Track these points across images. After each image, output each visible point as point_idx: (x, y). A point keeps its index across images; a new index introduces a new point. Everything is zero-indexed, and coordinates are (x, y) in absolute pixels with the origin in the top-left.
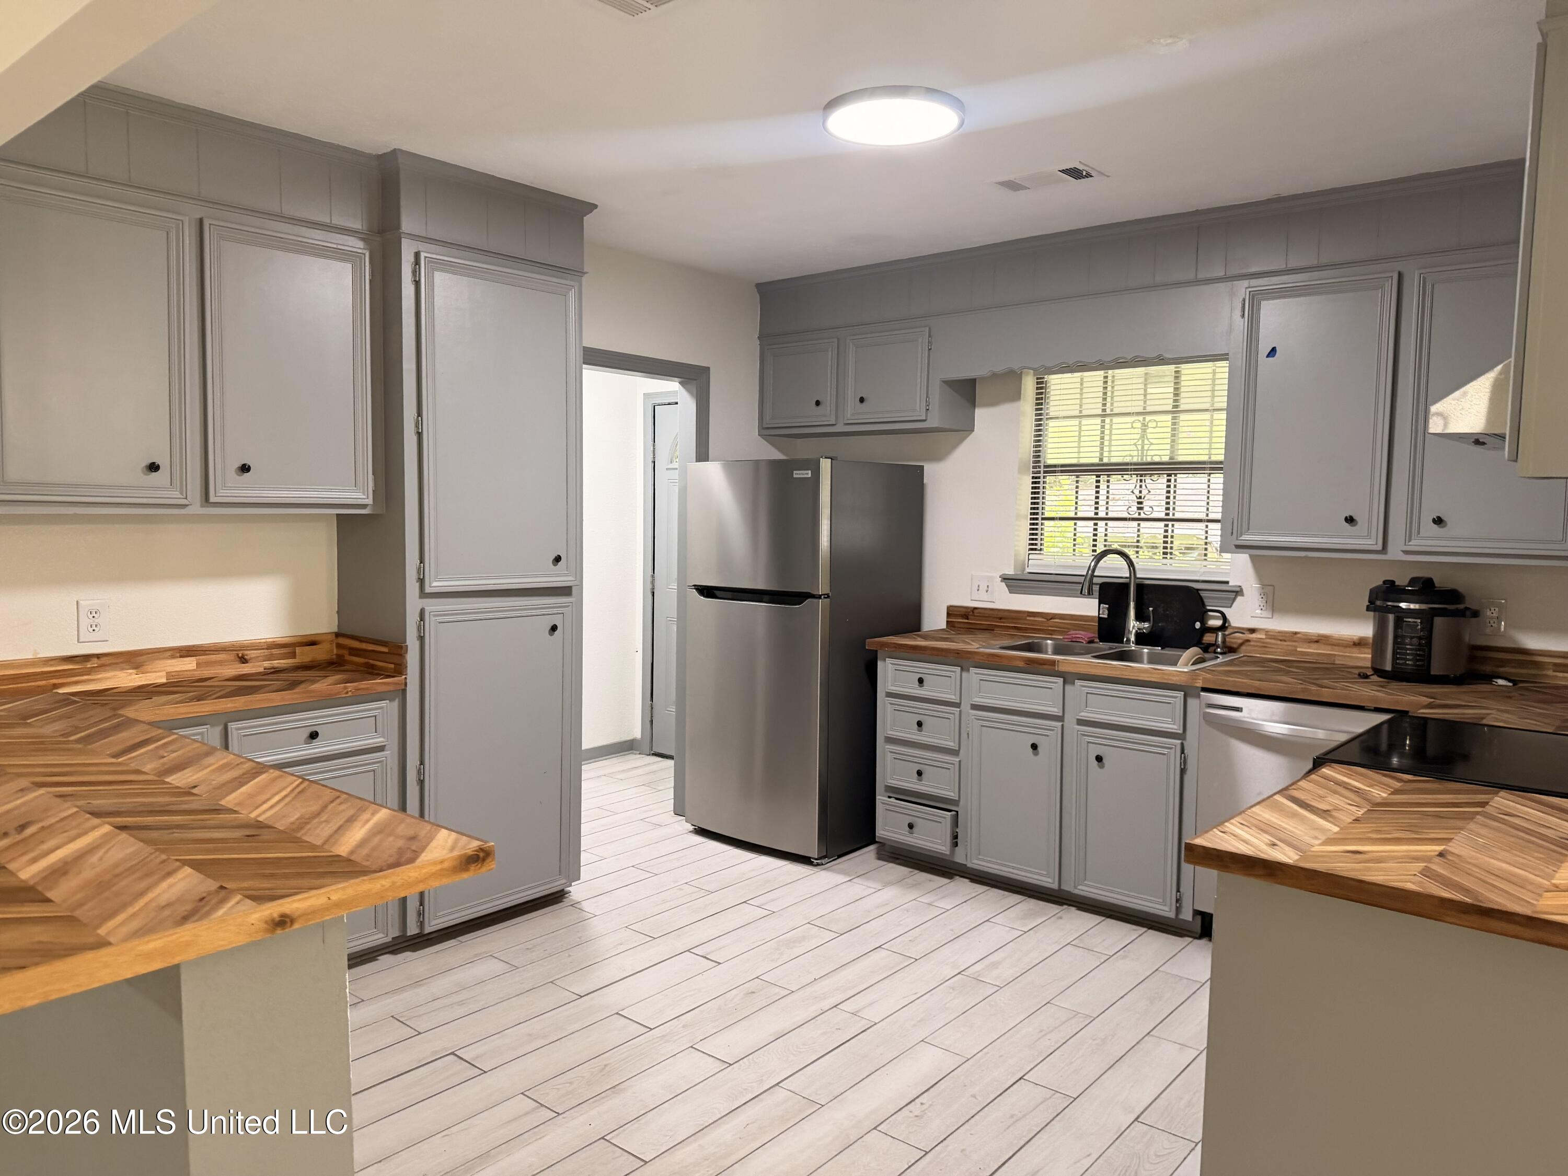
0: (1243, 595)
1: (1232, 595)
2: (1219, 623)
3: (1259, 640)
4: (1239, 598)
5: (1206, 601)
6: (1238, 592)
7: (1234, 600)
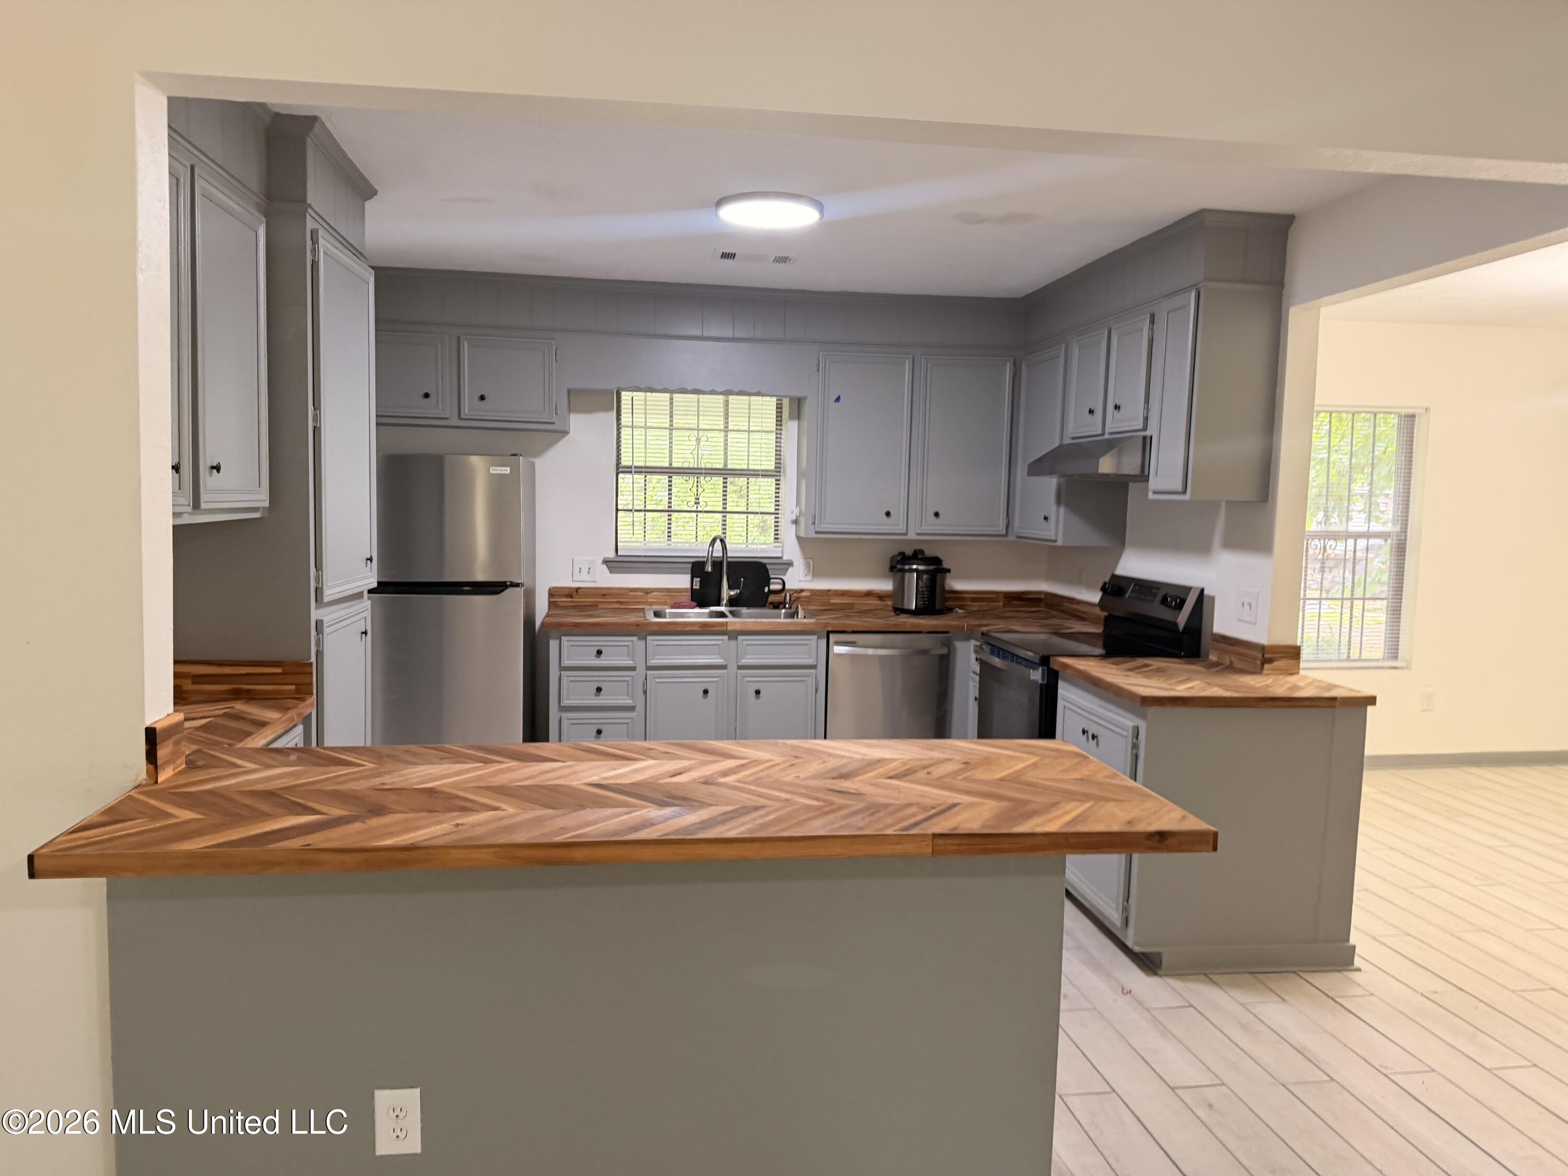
0: (793, 566)
1: (785, 566)
2: (779, 587)
3: (806, 597)
4: (791, 569)
5: (770, 572)
6: (790, 564)
7: (787, 569)
